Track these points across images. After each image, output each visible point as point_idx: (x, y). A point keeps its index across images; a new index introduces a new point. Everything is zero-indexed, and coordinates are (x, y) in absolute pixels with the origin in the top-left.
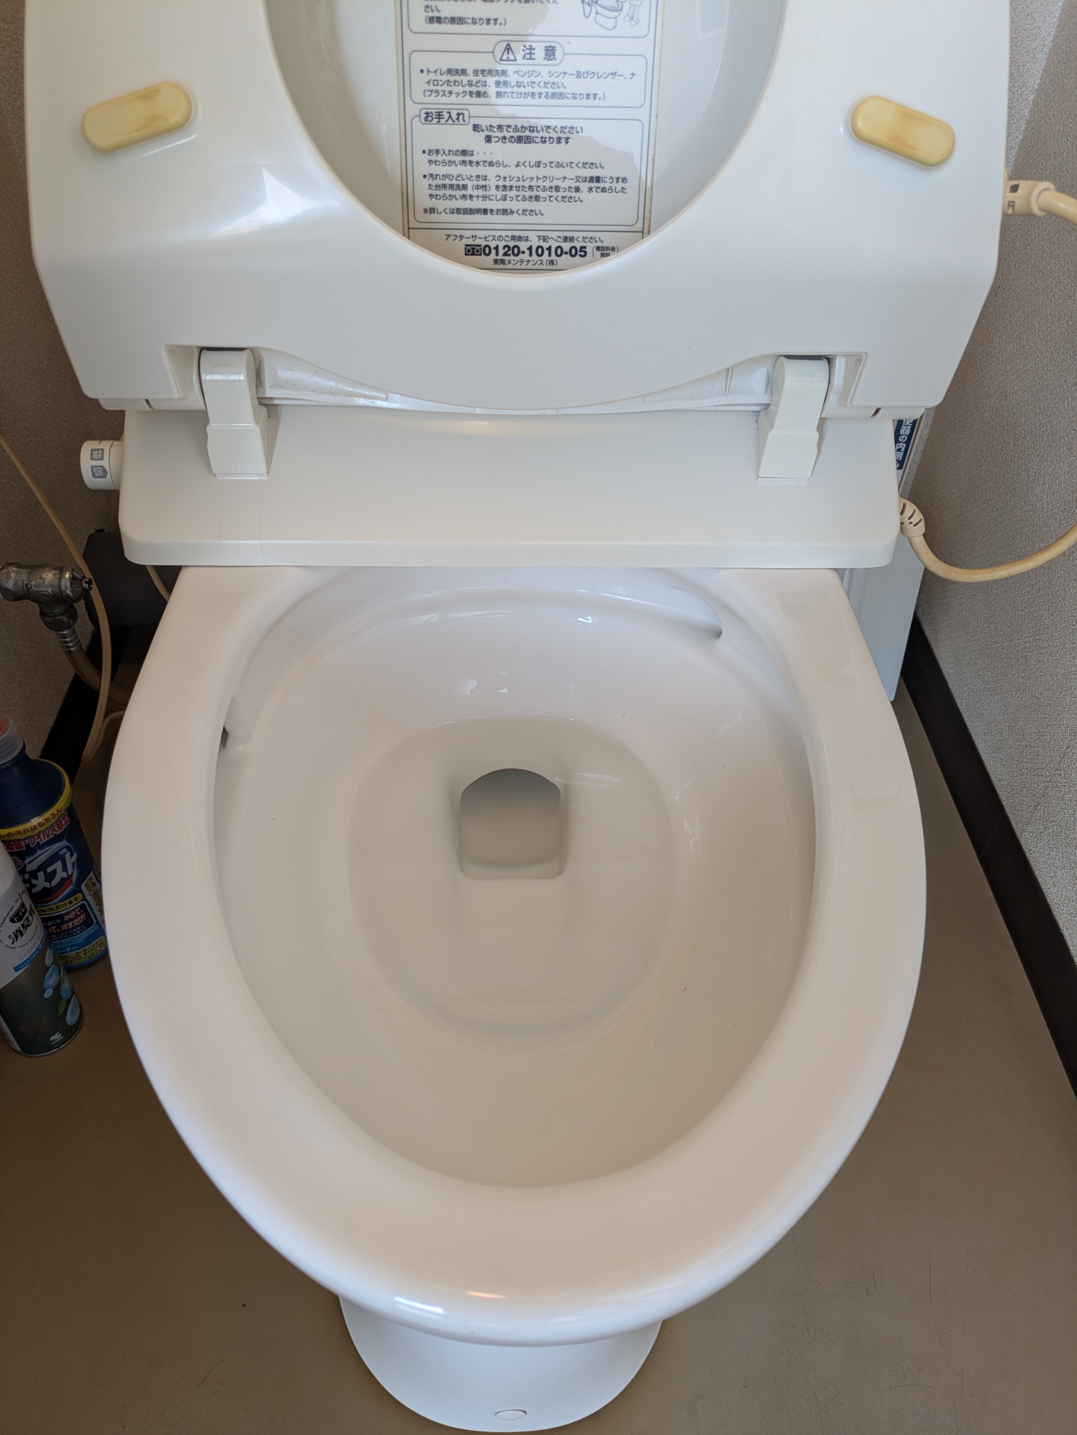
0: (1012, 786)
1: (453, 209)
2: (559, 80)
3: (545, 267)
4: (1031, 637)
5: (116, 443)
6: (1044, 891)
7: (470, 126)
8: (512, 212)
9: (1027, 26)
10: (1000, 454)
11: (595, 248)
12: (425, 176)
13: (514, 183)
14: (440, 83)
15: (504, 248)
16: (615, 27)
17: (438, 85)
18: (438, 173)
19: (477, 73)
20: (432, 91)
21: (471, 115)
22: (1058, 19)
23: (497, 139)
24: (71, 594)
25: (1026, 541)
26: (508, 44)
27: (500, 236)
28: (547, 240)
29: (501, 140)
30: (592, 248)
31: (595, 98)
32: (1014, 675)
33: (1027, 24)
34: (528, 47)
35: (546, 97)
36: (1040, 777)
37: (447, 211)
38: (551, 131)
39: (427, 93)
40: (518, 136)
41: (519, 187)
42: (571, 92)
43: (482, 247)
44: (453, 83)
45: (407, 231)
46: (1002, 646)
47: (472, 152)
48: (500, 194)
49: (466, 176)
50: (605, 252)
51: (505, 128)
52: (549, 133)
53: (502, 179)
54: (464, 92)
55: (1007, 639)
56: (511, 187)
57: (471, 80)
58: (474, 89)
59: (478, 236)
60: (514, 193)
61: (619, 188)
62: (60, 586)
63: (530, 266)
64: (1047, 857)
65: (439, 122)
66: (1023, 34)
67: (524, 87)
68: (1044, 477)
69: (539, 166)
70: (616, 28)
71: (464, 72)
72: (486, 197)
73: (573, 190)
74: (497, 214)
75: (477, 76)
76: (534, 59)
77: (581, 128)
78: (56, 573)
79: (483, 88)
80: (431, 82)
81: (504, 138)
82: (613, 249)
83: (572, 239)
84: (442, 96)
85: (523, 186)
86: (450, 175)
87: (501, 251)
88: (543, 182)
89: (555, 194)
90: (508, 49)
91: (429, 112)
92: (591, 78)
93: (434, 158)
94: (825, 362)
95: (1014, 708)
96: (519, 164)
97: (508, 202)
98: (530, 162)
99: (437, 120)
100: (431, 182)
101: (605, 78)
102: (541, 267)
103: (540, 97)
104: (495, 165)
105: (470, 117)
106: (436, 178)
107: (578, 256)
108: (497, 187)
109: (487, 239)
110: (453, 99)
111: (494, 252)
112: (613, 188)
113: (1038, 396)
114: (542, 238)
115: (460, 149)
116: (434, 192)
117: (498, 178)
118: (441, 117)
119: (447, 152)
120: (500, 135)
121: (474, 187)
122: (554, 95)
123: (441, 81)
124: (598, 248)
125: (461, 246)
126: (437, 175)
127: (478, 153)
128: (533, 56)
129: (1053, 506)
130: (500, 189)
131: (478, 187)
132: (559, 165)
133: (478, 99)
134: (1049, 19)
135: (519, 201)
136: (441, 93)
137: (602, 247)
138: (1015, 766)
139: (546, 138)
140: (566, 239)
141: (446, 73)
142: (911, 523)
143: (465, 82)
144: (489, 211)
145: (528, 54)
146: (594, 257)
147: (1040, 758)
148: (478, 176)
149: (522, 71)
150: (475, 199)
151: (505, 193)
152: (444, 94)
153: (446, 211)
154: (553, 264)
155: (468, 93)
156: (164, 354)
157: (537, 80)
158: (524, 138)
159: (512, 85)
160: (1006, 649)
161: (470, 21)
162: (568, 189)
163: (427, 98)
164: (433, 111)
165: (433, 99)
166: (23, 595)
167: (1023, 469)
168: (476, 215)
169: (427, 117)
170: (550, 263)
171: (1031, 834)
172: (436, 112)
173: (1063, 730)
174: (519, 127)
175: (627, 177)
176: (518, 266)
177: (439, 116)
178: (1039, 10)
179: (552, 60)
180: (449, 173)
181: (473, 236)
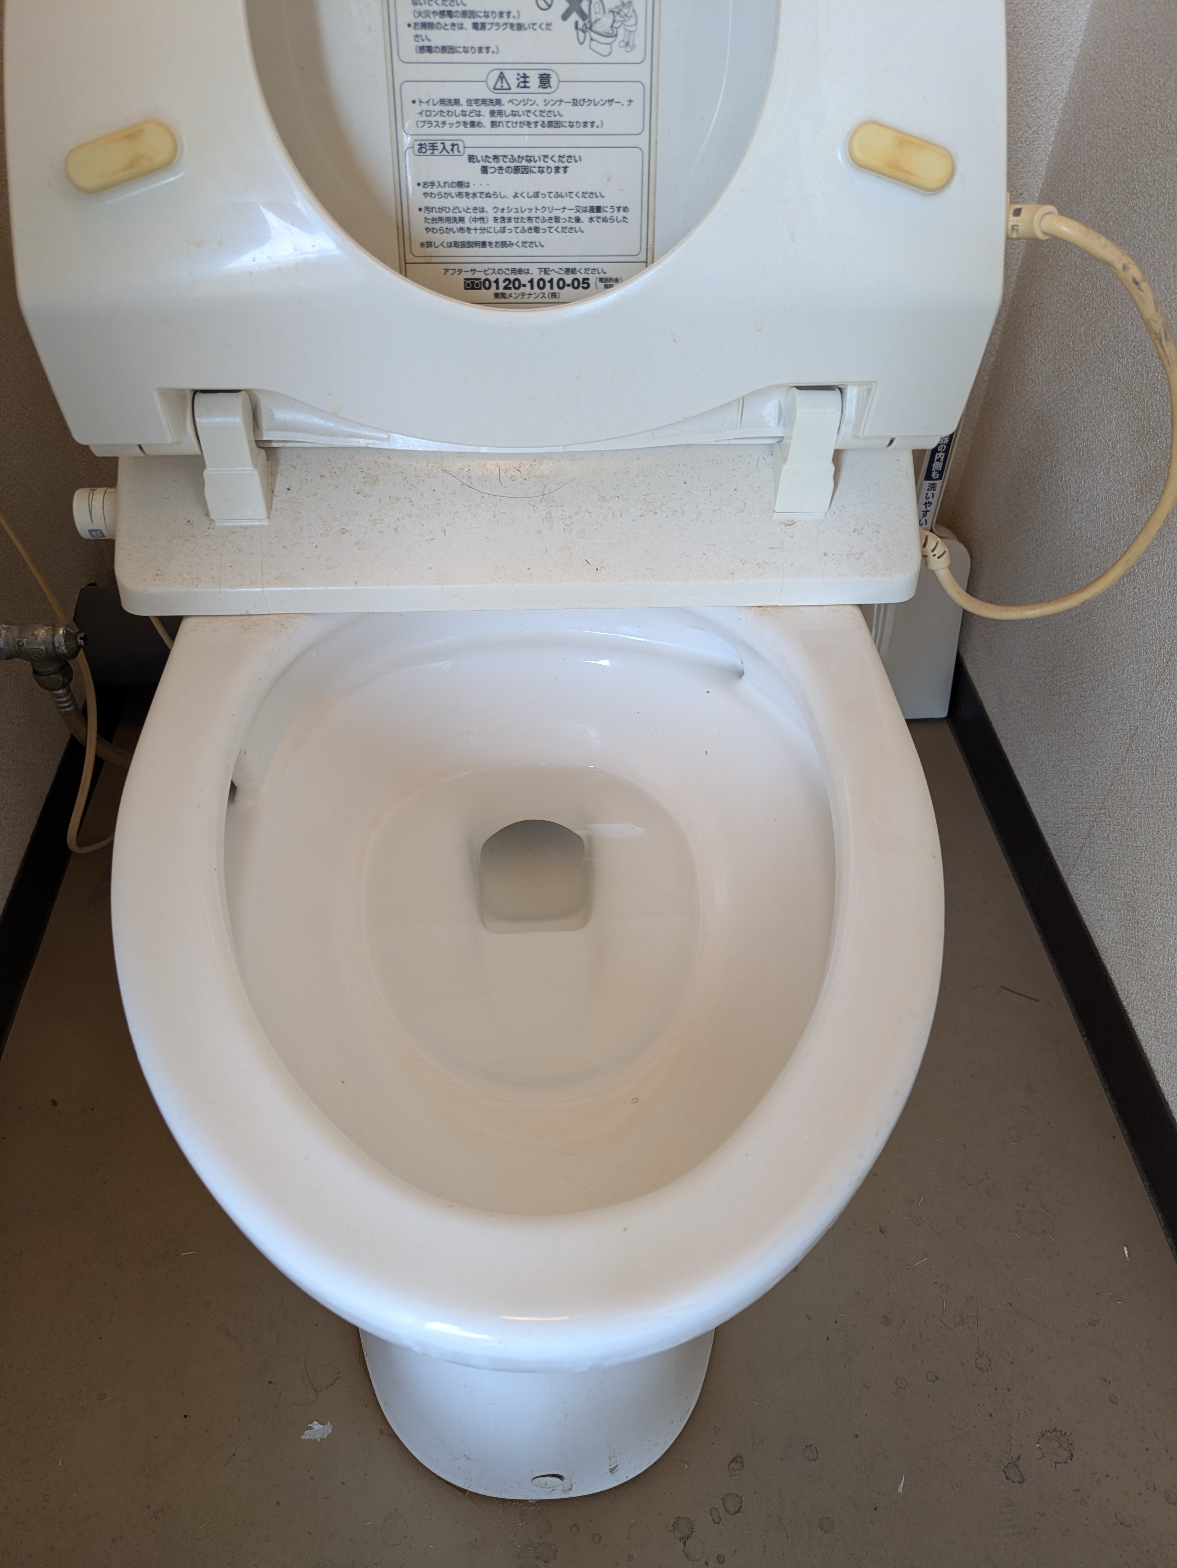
0: (1058, 827)
1: (451, 243)
2: (555, 108)
3: (547, 300)
4: (1073, 672)
5: (110, 490)
6: (1092, 935)
7: (466, 157)
8: (511, 244)
9: (1053, 31)
10: (1038, 481)
11: (598, 280)
12: (420, 209)
13: (512, 215)
14: (433, 114)
15: (505, 281)
16: (610, 53)
17: (430, 116)
18: (434, 206)
19: (471, 103)
20: (424, 122)
21: (466, 145)
22: (1086, 22)
23: (493, 170)
24: (66, 651)
25: (1065, 572)
26: (502, 73)
27: (500, 269)
28: (549, 272)
29: (497, 171)
30: (595, 279)
31: (592, 126)
32: (1057, 711)
33: (1053, 29)
34: (522, 75)
35: (543, 126)
36: (1085, 817)
37: (445, 244)
38: (549, 160)
39: (421, 124)
40: (515, 166)
41: (518, 218)
42: (568, 120)
43: (482, 281)
44: (447, 113)
45: (404, 268)
46: (1044, 682)
47: (468, 183)
48: (499, 226)
49: (463, 208)
50: (608, 283)
51: (501, 158)
52: (546, 162)
53: (500, 210)
54: (458, 122)
55: (1049, 674)
56: (510, 219)
57: (465, 109)
58: (468, 119)
59: (477, 269)
60: (512, 225)
61: (620, 218)
62: (53, 643)
63: (532, 299)
64: (1093, 900)
65: (433, 153)
66: (1049, 40)
67: (520, 116)
68: (1082, 504)
69: (537, 197)
70: (611, 55)
71: (457, 102)
72: (485, 229)
73: (573, 221)
74: (496, 246)
75: (471, 105)
76: (528, 87)
77: (580, 157)
78: (49, 629)
79: (477, 117)
80: (424, 113)
81: (501, 168)
82: (617, 280)
83: (573, 271)
84: (435, 127)
85: (522, 218)
86: (446, 208)
87: (502, 285)
88: (542, 212)
89: (555, 225)
90: (502, 78)
91: (423, 143)
92: (588, 105)
93: (429, 190)
94: (838, 391)
95: (1058, 747)
96: (517, 195)
97: (506, 234)
98: (528, 193)
99: (431, 151)
100: (427, 215)
101: (602, 105)
102: (543, 300)
103: (536, 126)
104: (492, 197)
105: (465, 148)
106: (432, 211)
107: (580, 288)
108: (495, 219)
109: (487, 272)
110: (447, 129)
111: (494, 285)
112: (615, 218)
113: (1074, 420)
114: (543, 270)
115: (456, 180)
116: (430, 226)
117: (496, 210)
118: (435, 148)
119: (442, 184)
120: (497, 165)
121: (471, 219)
122: (550, 124)
123: (434, 111)
124: (601, 280)
125: (460, 280)
126: (432, 208)
127: (474, 185)
128: (527, 85)
129: (1091, 535)
130: (499, 221)
131: (475, 220)
132: (558, 195)
133: (472, 129)
134: (1076, 22)
135: (518, 233)
136: (435, 124)
137: (605, 278)
138: (1060, 807)
139: (543, 167)
140: (568, 271)
141: (439, 104)
142: (934, 555)
143: (459, 112)
144: (487, 244)
145: (522, 82)
146: (597, 289)
147: (1085, 797)
148: (475, 208)
149: (517, 100)
150: (473, 231)
151: (503, 225)
152: (437, 125)
153: (443, 244)
154: (555, 297)
155: (462, 123)
156: (156, 397)
157: (532, 108)
158: (521, 168)
159: (507, 114)
160: (1049, 685)
161: (461, 50)
162: (568, 219)
163: (420, 129)
164: (427, 142)
165: (426, 130)
166: (16, 653)
167: (1061, 496)
168: (475, 248)
169: (421, 148)
170: (552, 296)
171: (1078, 877)
172: (430, 144)
173: (1106, 767)
174: (516, 156)
175: (628, 207)
176: (519, 300)
177: (433, 147)
178: (1066, 14)
179: (546, 88)
180: (445, 206)
181: (472, 270)
